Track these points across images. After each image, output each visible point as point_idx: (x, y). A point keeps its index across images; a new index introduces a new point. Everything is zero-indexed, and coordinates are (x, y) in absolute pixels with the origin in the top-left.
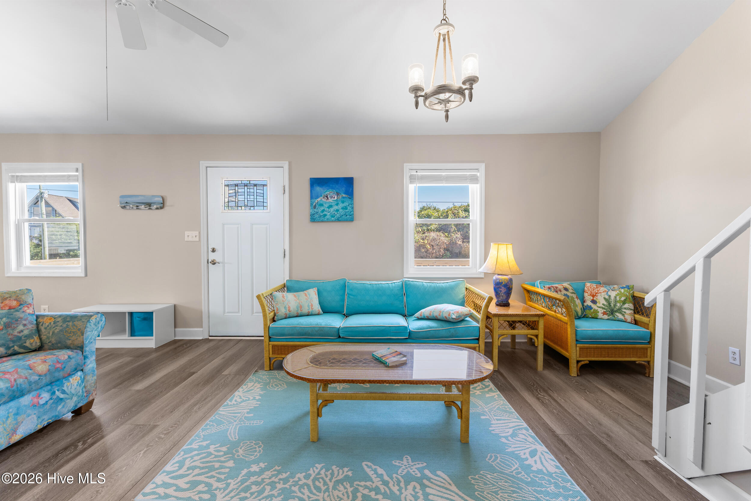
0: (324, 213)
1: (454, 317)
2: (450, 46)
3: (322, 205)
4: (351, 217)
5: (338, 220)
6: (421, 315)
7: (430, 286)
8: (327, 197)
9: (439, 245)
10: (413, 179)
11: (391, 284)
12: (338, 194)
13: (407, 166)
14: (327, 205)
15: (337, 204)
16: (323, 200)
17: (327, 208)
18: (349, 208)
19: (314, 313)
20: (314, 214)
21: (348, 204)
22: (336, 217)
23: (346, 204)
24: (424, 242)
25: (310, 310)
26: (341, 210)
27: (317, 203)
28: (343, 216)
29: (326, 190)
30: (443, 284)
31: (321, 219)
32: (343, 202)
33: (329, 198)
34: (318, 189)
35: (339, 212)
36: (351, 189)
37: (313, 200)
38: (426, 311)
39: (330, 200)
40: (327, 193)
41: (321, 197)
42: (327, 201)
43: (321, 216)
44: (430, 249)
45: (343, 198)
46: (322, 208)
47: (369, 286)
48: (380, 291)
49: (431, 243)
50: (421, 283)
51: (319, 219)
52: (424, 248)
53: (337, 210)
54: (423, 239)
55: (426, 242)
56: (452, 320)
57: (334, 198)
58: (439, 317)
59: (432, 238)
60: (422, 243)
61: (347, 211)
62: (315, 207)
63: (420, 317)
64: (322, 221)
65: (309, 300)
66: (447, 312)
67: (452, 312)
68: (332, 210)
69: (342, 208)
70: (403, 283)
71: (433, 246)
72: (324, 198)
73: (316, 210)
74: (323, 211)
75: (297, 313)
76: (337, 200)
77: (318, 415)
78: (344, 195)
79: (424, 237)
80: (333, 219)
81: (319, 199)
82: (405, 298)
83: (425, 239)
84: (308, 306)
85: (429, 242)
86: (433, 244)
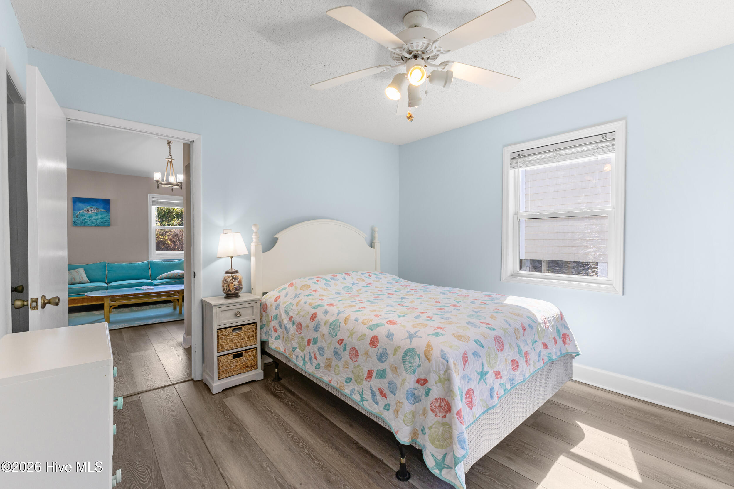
0: (85, 221)
1: (179, 275)
2: (173, 166)
3: (84, 215)
4: (108, 223)
5: (98, 225)
6: (161, 277)
7: (167, 263)
8: (88, 210)
9: (182, 241)
10: (154, 203)
11: (140, 264)
12: (97, 209)
13: (150, 196)
14: (88, 216)
15: (97, 216)
16: (85, 212)
17: (88, 217)
18: (106, 218)
19: (83, 282)
20: (77, 221)
21: (105, 216)
22: (96, 223)
23: (104, 215)
24: (164, 238)
25: (81, 280)
26: (100, 219)
27: (79, 214)
28: (101, 223)
29: (87, 206)
30: (175, 262)
31: (83, 224)
32: (102, 214)
33: (90, 211)
34: (80, 205)
35: (98, 221)
36: (108, 206)
37: (75, 212)
38: (164, 275)
39: (91, 212)
40: (88, 208)
41: (83, 210)
42: (88, 213)
43: (83, 222)
44: (171, 245)
45: (102, 211)
46: (84, 217)
47: (125, 265)
48: (134, 268)
49: (173, 239)
50: (161, 262)
51: (81, 224)
52: (164, 244)
53: (97, 219)
54: (163, 235)
55: (167, 238)
56: (178, 277)
57: (94, 211)
58: (171, 277)
59: (173, 234)
60: (161, 238)
61: (105, 220)
62: (77, 216)
63: (160, 278)
64: (84, 226)
65: (80, 275)
66: (176, 273)
67: (178, 273)
68: (92, 219)
69: (101, 218)
70: (148, 263)
71: (174, 242)
72: (85, 211)
73: (78, 218)
74: (85, 219)
75: (72, 282)
76: (96, 213)
77: (110, 312)
78: (102, 210)
79: (164, 233)
80: (93, 224)
81: (81, 212)
82: (150, 271)
83: (166, 234)
84: (79, 278)
85: (170, 238)
86: (174, 240)
